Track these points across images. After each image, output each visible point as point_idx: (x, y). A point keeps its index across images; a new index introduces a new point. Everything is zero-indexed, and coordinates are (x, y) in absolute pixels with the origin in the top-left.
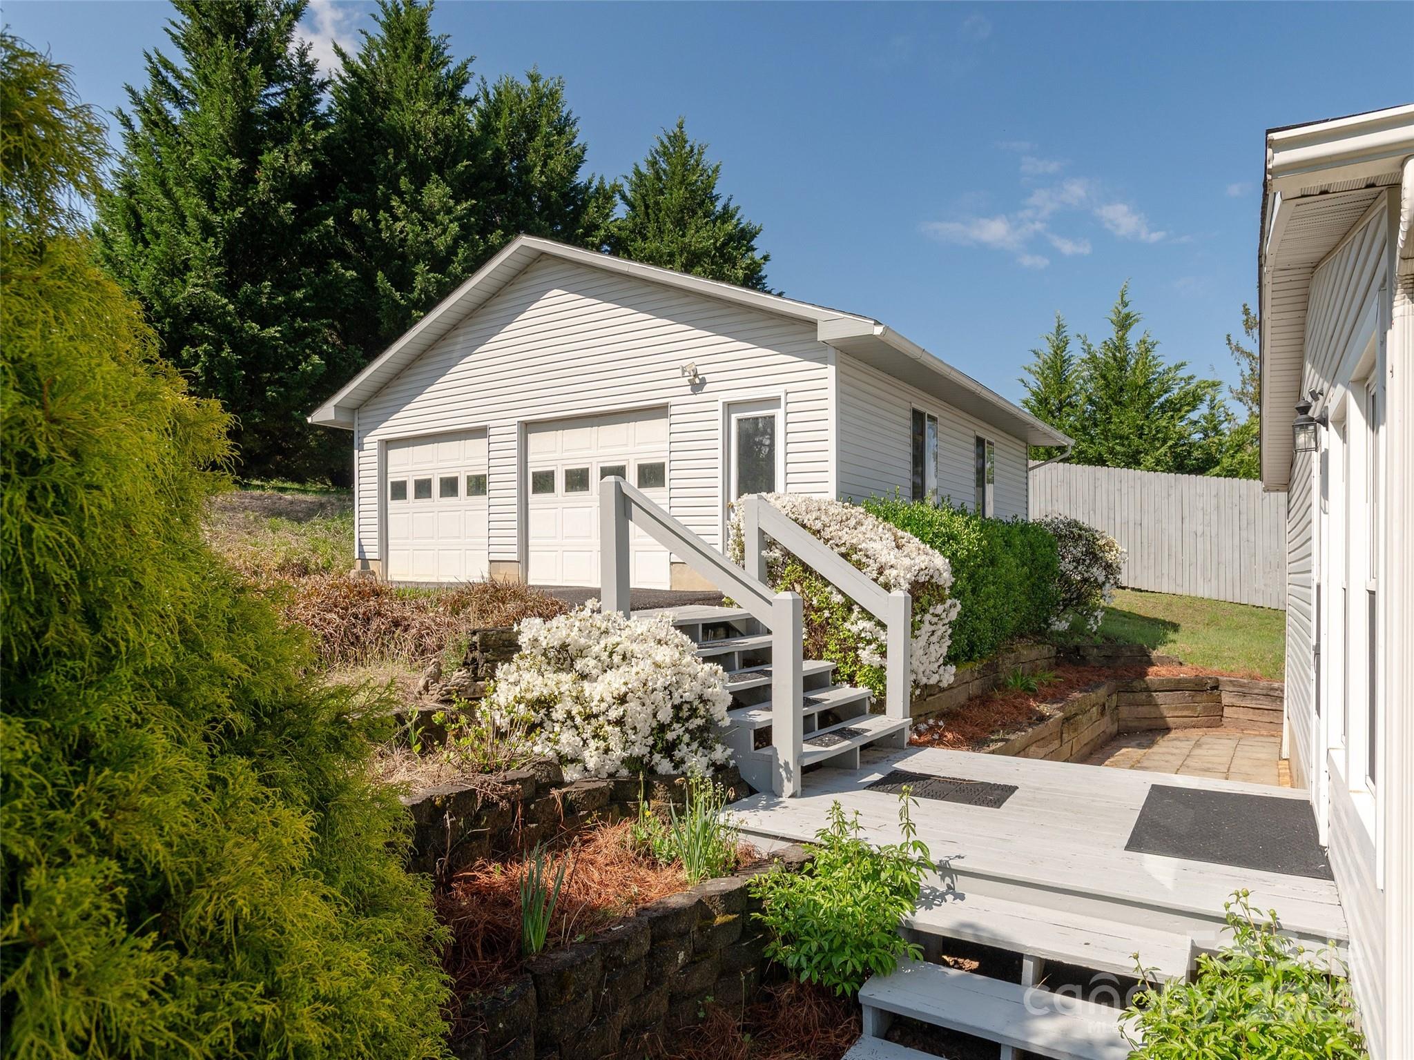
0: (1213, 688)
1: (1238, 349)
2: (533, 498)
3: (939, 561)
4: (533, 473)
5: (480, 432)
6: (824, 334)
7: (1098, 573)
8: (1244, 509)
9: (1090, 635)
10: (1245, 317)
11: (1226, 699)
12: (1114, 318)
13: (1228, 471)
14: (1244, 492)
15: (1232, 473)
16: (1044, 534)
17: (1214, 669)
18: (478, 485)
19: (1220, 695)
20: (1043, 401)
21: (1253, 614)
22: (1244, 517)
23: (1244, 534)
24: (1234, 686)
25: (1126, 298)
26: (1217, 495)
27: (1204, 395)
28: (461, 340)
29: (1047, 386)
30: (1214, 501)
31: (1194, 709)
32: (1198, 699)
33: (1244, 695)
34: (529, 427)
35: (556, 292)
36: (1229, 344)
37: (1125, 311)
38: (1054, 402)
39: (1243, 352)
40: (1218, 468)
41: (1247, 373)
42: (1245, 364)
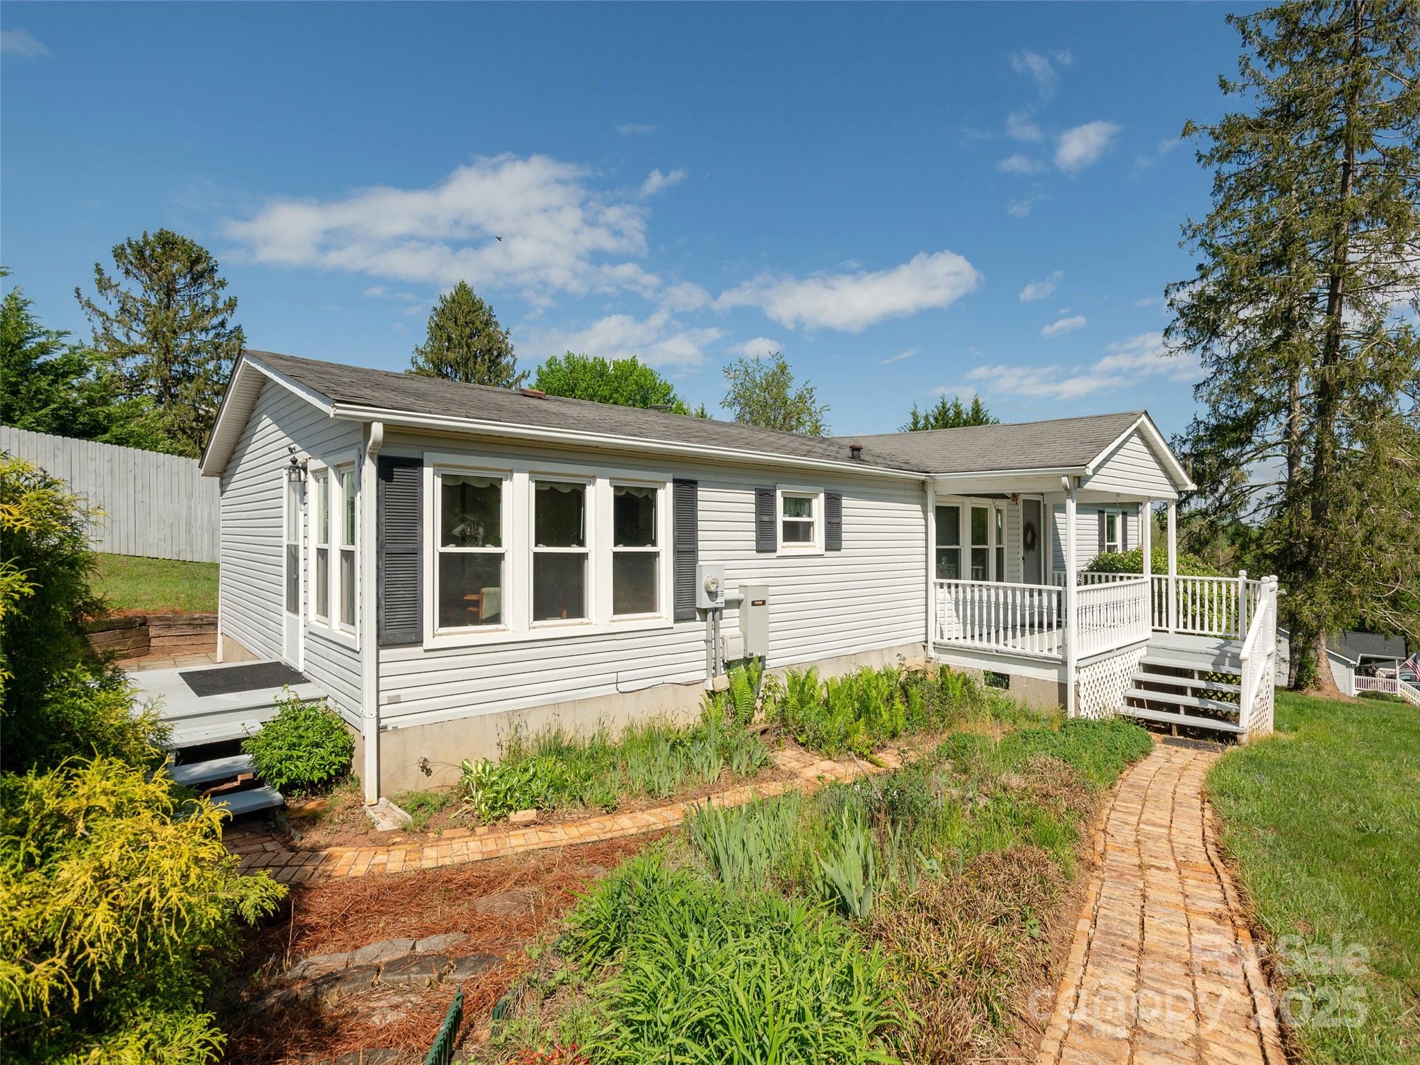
0: (141, 625)
1: (89, 304)
8: (139, 475)
10: (98, 277)
11: (153, 632)
13: (117, 439)
14: (139, 460)
15: (121, 441)
17: (138, 610)
19: (147, 630)
21: (151, 565)
22: (139, 482)
23: (139, 496)
24: (161, 621)
26: (111, 461)
27: (91, 366)
30: (107, 466)
31: (125, 644)
32: (128, 635)
33: (170, 626)
36: (80, 296)
39: (94, 309)
40: (108, 435)
41: (100, 331)
42: (98, 322)
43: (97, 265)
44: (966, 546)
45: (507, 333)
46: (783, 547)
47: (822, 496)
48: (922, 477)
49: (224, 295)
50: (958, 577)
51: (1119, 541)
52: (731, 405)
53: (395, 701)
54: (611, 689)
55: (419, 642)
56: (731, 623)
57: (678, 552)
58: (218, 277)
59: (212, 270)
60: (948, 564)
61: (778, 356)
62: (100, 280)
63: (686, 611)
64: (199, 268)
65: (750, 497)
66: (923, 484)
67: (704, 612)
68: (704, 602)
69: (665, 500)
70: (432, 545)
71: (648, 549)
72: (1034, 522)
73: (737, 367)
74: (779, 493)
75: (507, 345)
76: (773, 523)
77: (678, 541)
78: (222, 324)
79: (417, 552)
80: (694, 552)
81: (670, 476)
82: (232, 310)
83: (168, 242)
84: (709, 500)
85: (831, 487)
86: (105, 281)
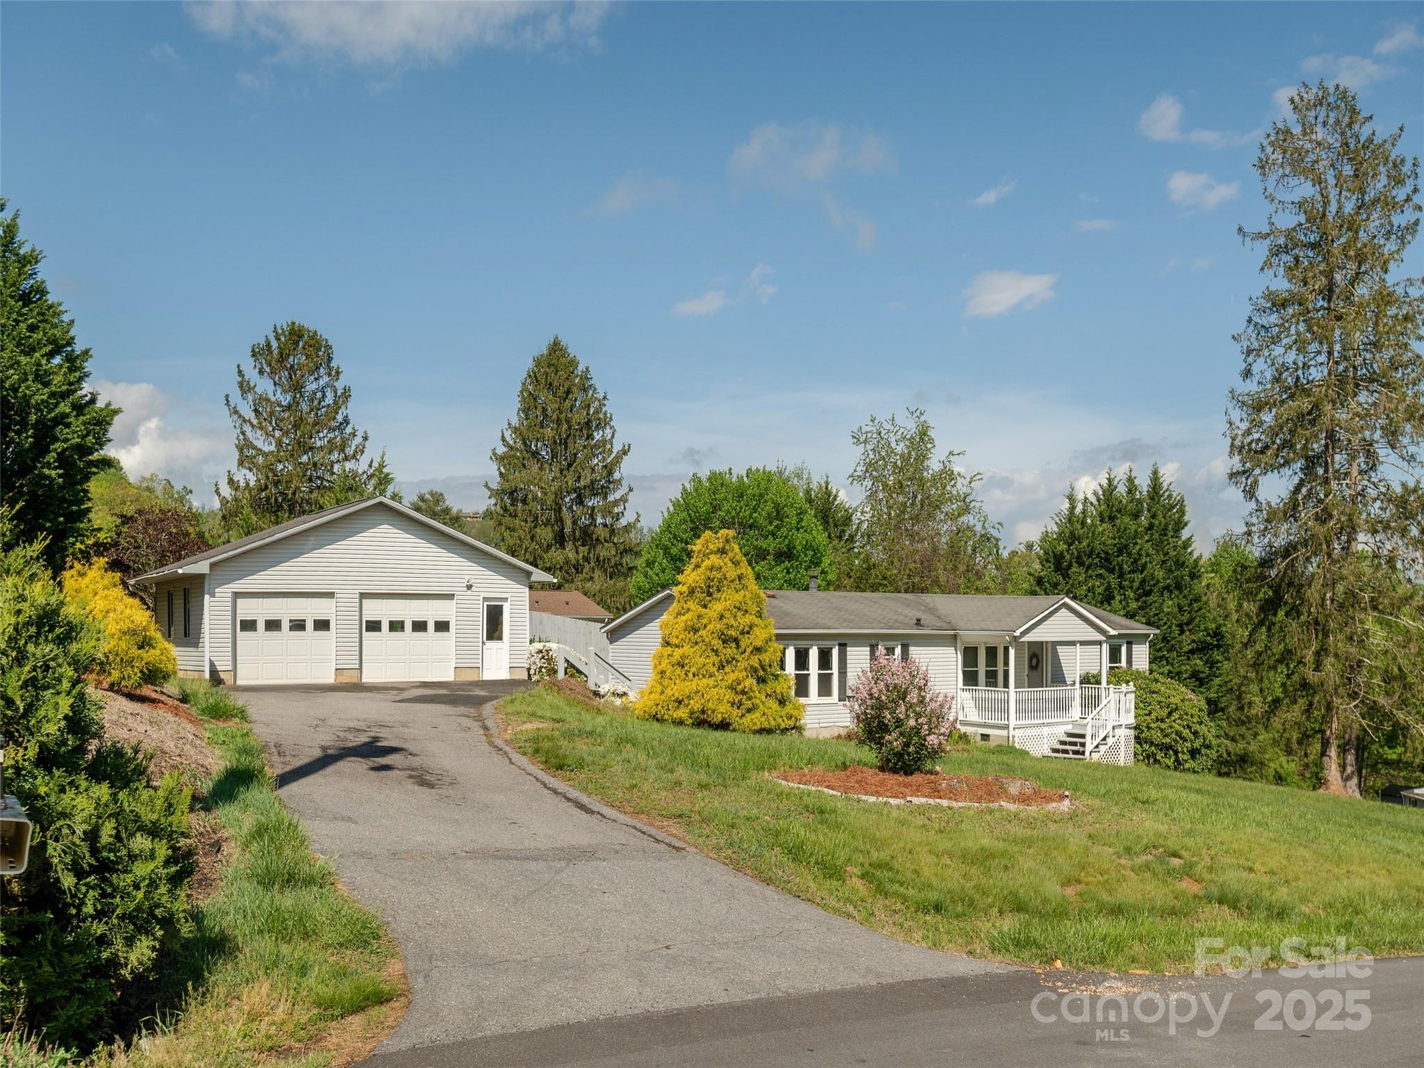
1: (236, 412)
2: (365, 634)
5: (330, 595)
6: (533, 578)
10: (239, 379)
18: (323, 625)
28: (312, 539)
34: (363, 596)
35: (386, 526)
36: (228, 403)
39: (238, 415)
43: (239, 366)
44: (982, 668)
45: (605, 398)
47: (899, 646)
48: (952, 632)
49: (339, 386)
50: (977, 685)
51: (1124, 663)
52: (861, 479)
54: (817, 726)
57: (840, 673)
58: (334, 365)
59: (328, 358)
60: (970, 678)
61: (918, 412)
62: (242, 383)
63: (842, 698)
65: (868, 649)
66: (955, 636)
67: (849, 697)
68: (849, 693)
69: (835, 652)
71: (829, 672)
72: (1038, 652)
73: (869, 429)
74: (880, 646)
75: (605, 414)
77: (840, 668)
80: (846, 672)
81: (837, 643)
82: (348, 403)
83: (296, 334)
84: (851, 651)
85: (905, 642)
86: (245, 384)
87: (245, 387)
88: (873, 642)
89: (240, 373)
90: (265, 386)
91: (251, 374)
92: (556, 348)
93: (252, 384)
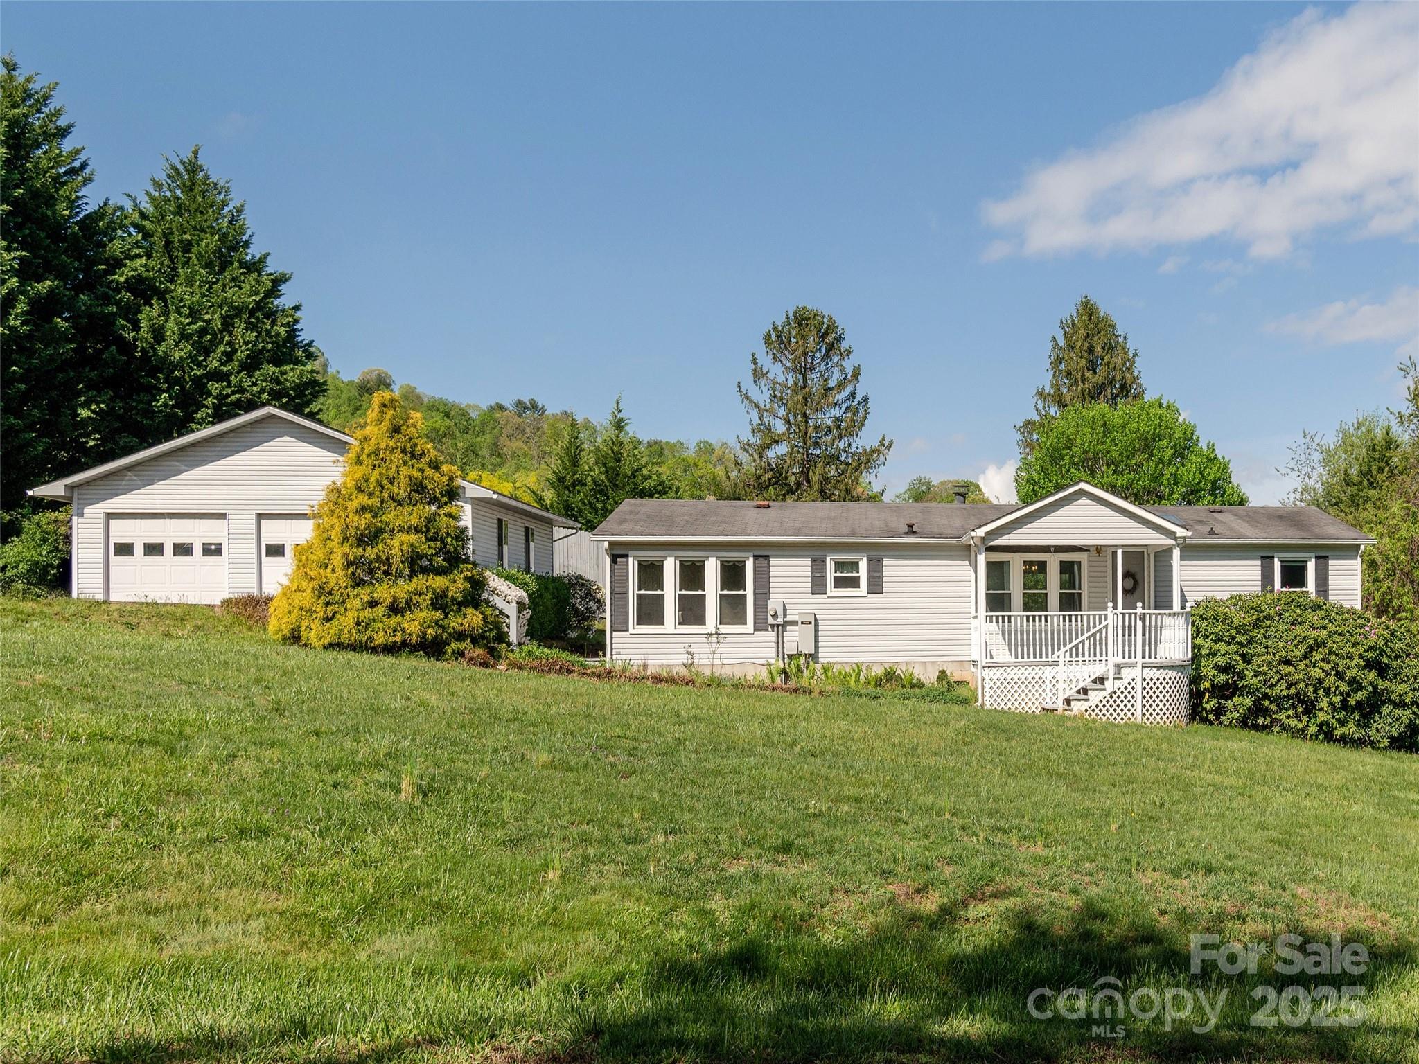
1: (747, 397)
2: (266, 560)
3: (525, 594)
4: (267, 546)
5: (222, 516)
7: (593, 605)
9: (589, 640)
10: (753, 367)
12: (611, 419)
16: (564, 583)
18: (212, 550)
20: (561, 480)
25: (621, 407)
29: (565, 468)
34: (261, 516)
36: (740, 391)
37: (620, 416)
38: (569, 481)
39: (751, 402)
41: (756, 421)
42: (754, 414)
43: (753, 355)
44: (1017, 591)
46: (831, 590)
47: (865, 559)
49: (848, 365)
50: (1008, 611)
51: (1311, 587)
53: (619, 653)
54: (718, 662)
55: (627, 631)
56: (792, 634)
57: (757, 594)
58: (844, 345)
59: (839, 339)
62: (755, 370)
63: (760, 626)
64: (830, 338)
65: (808, 562)
68: (772, 621)
70: (633, 590)
71: (741, 592)
72: (1137, 570)
74: (828, 559)
76: (824, 577)
77: (757, 588)
78: (853, 395)
79: (627, 593)
80: (768, 594)
81: (751, 554)
82: (857, 379)
83: (803, 319)
84: (777, 566)
85: (874, 554)
86: (758, 370)
87: (758, 374)
88: (817, 554)
89: (754, 361)
90: (776, 371)
91: (765, 361)
92: (1088, 310)
93: (765, 371)
